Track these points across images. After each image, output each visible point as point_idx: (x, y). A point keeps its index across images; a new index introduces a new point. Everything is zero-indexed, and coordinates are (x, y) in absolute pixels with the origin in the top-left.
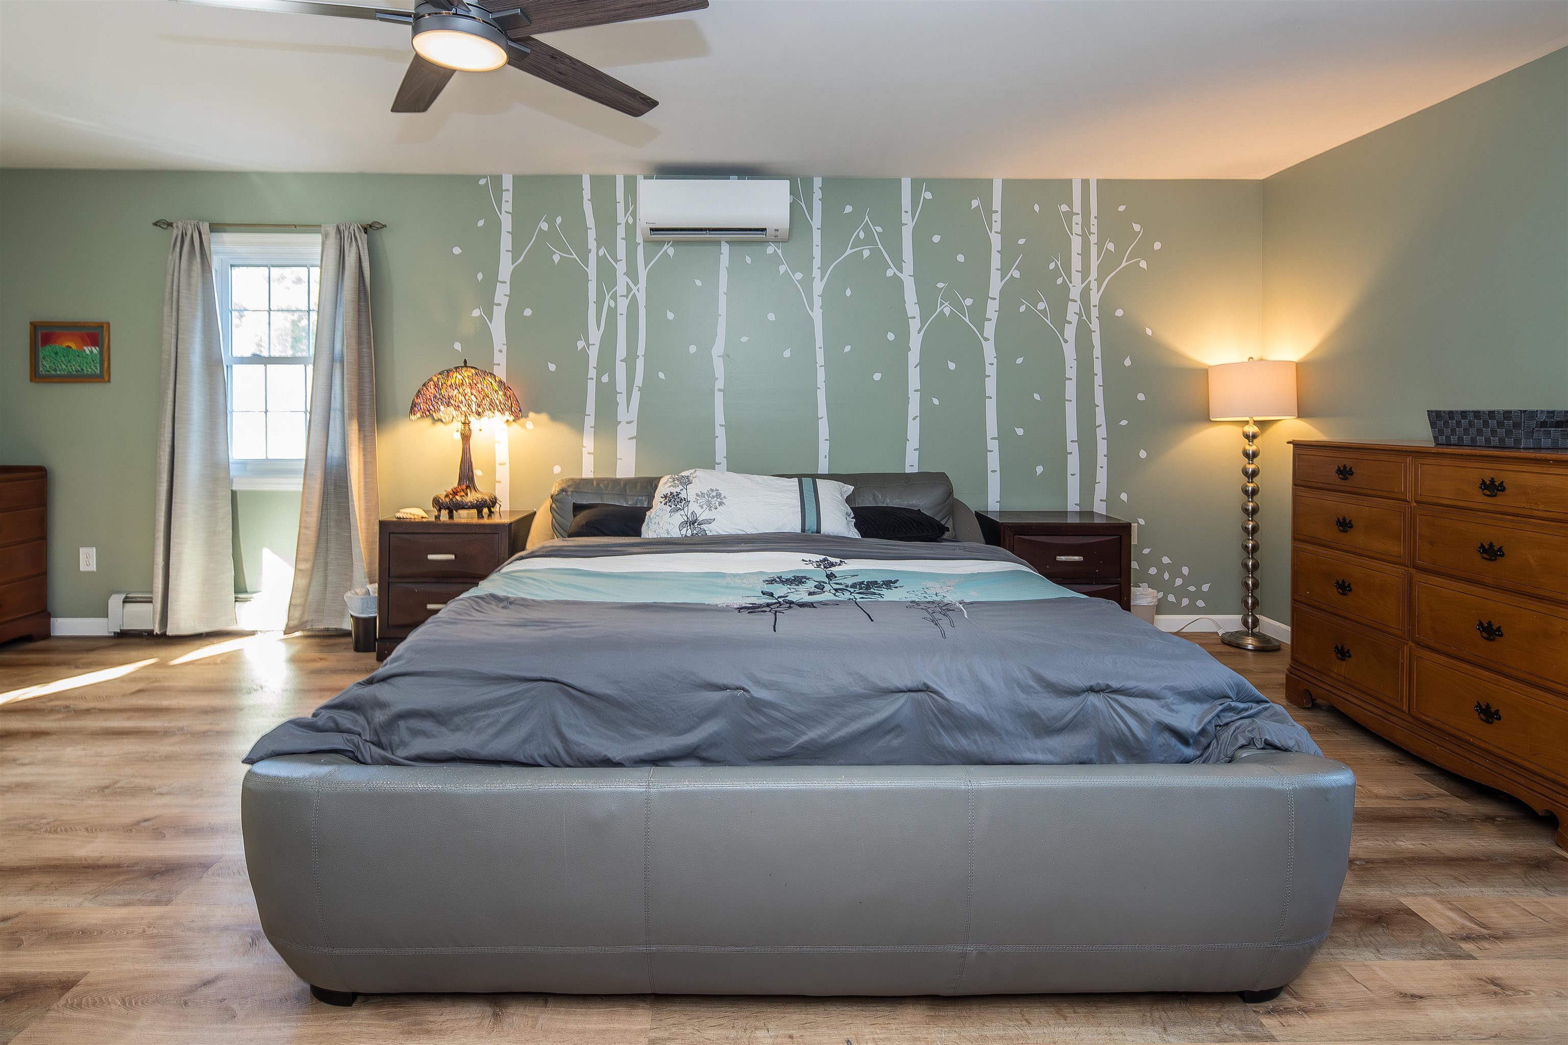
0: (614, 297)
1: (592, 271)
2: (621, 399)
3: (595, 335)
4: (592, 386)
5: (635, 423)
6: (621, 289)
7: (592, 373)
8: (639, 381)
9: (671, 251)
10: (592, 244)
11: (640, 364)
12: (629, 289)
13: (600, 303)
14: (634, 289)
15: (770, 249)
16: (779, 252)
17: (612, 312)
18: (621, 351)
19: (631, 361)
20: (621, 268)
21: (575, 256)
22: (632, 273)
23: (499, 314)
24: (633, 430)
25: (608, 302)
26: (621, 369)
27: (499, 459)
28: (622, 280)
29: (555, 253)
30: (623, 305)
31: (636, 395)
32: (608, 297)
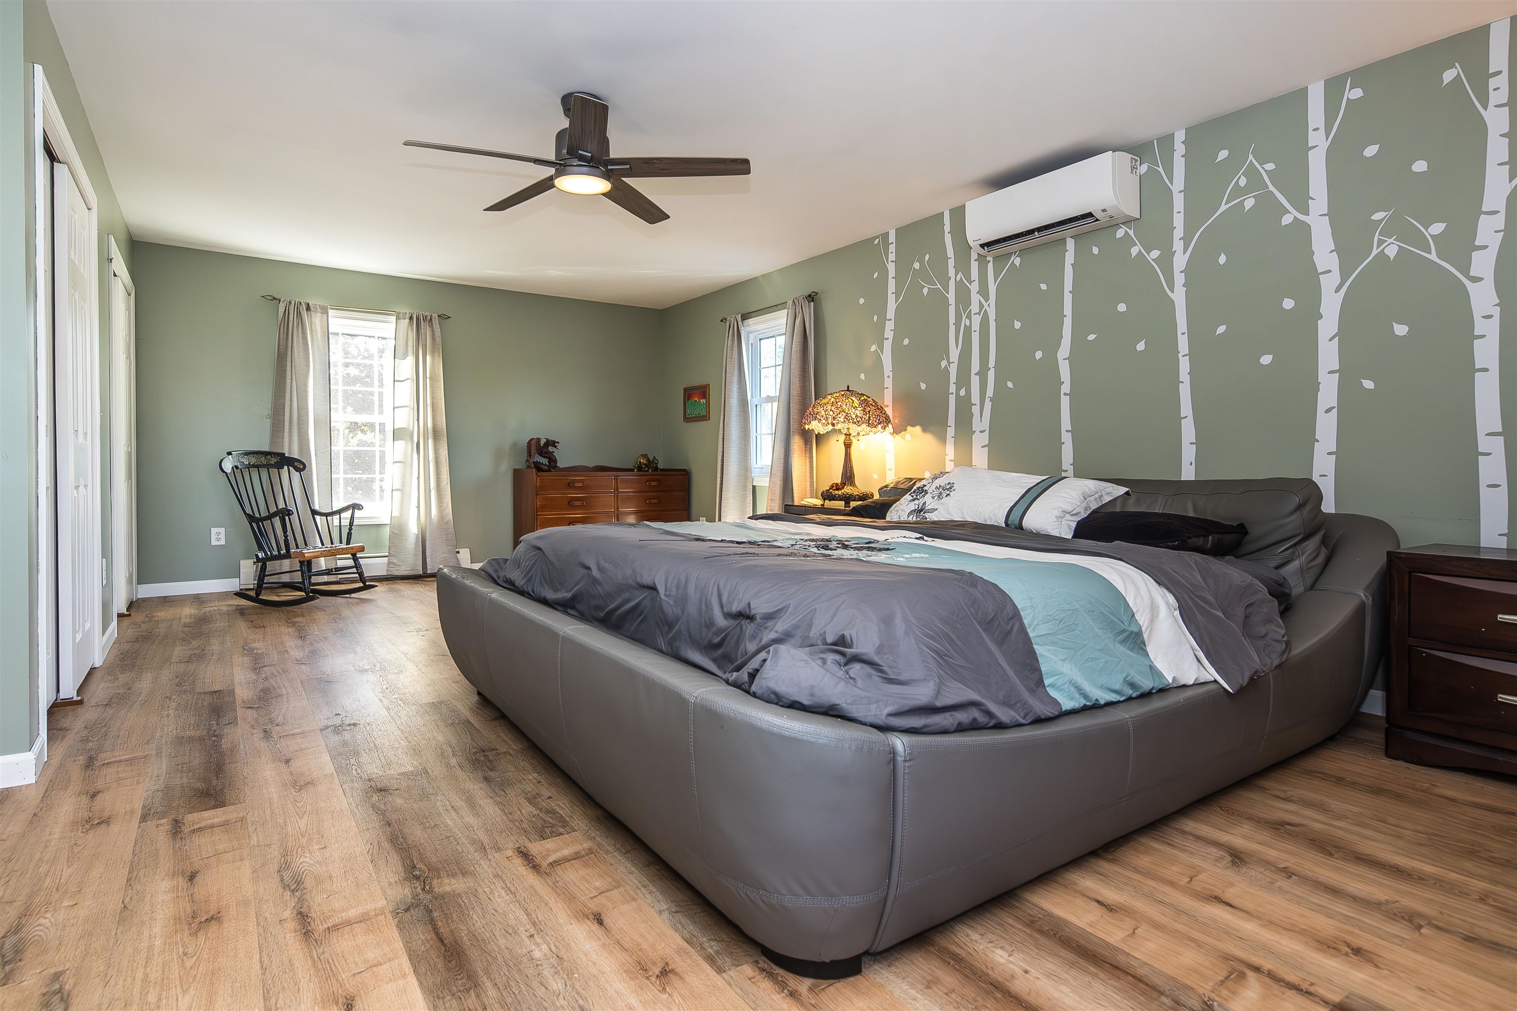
0: (969, 317)
1: (951, 296)
2: (976, 410)
3: (954, 353)
4: (952, 399)
5: (987, 431)
6: (974, 308)
7: (953, 388)
8: (990, 392)
9: (1017, 261)
10: (951, 272)
11: (991, 375)
12: (981, 306)
13: (958, 324)
14: (986, 304)
15: (1120, 233)
16: (1131, 232)
17: (968, 329)
18: (975, 366)
19: (983, 374)
20: (974, 287)
21: (939, 286)
22: (984, 292)
23: (888, 345)
24: (985, 438)
25: (965, 322)
26: (975, 381)
27: (888, 467)
28: (975, 298)
29: (925, 287)
30: (976, 321)
31: (988, 405)
32: (964, 317)
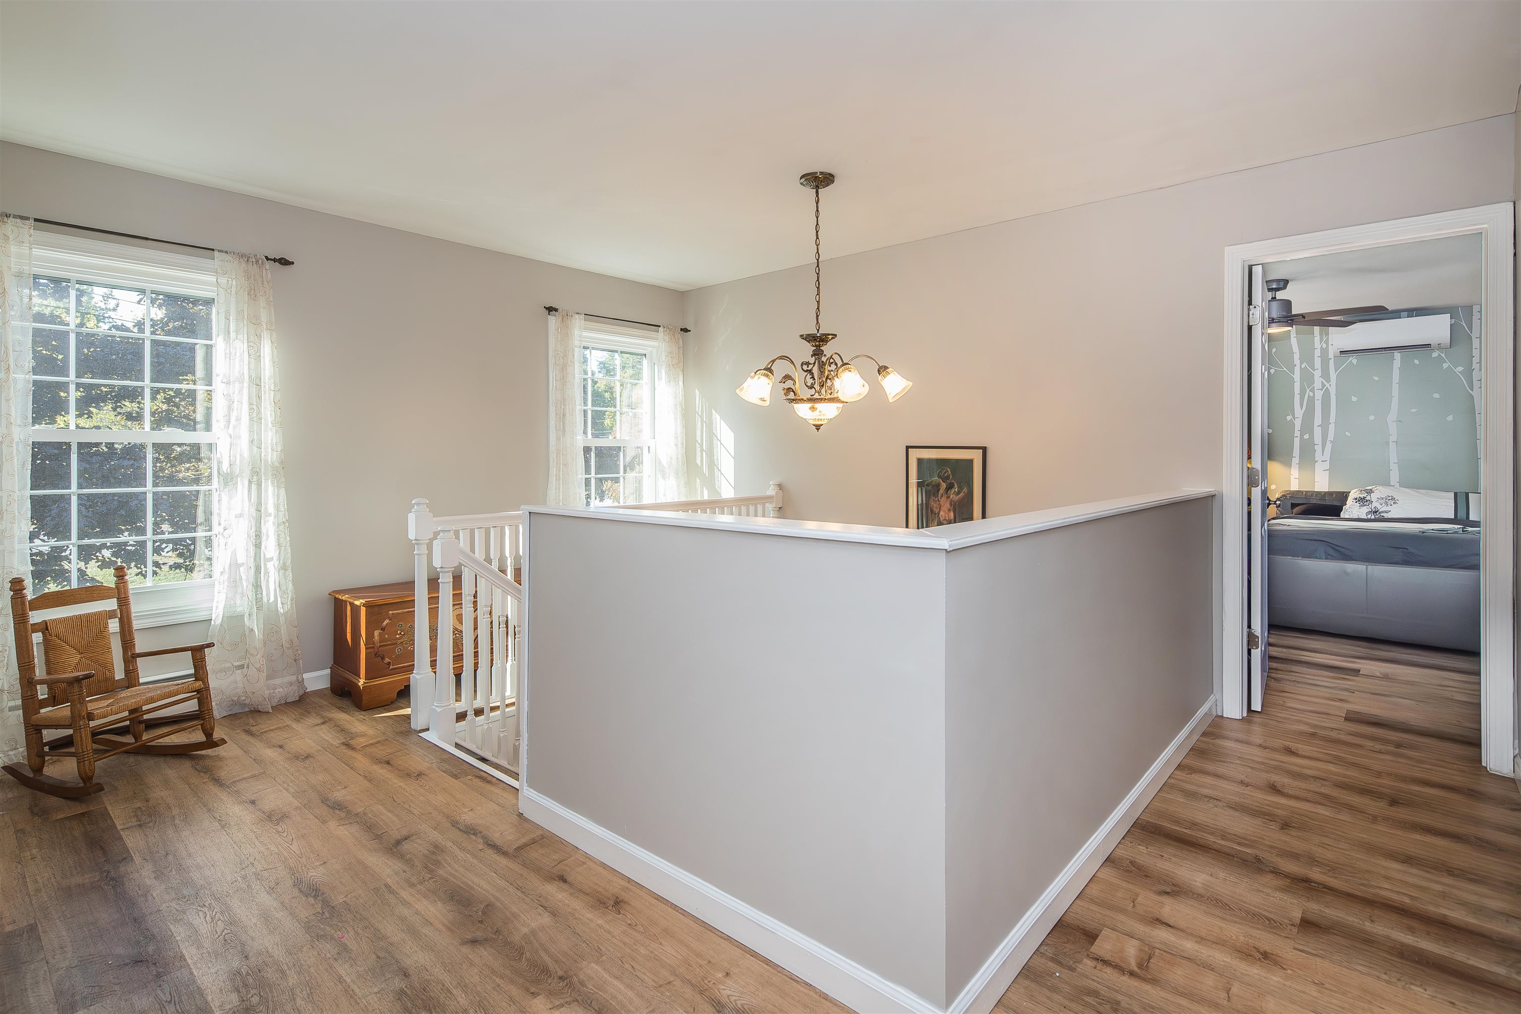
0: (1313, 390)
1: (1297, 376)
2: (1318, 448)
3: (1299, 412)
4: (1297, 441)
5: (1328, 462)
6: (1317, 384)
7: (1297, 433)
8: (1331, 436)
9: (1355, 361)
10: (1297, 361)
11: (1332, 428)
12: (1323, 385)
13: (1302, 394)
14: (1327, 385)
15: (1435, 355)
16: (1443, 355)
17: (1312, 400)
18: (1318, 420)
19: (1325, 426)
20: (1317, 374)
21: (1285, 369)
22: (1326, 375)
24: (1327, 465)
25: (1308, 393)
26: (1318, 432)
28: (1318, 381)
29: (1271, 367)
30: (1319, 395)
31: (1329, 446)
32: (1308, 390)
